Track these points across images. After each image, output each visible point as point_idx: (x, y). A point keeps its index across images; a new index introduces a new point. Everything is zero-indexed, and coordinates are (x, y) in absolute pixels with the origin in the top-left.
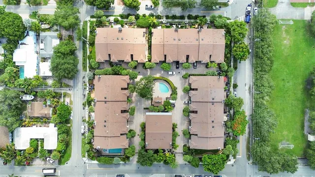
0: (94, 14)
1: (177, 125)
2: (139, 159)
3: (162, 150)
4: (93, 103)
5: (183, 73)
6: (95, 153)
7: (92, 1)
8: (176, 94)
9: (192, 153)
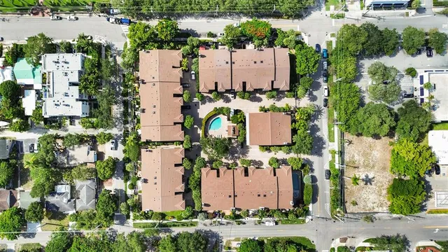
0: (124, 213)
1: (261, 107)
2: (304, 153)
3: (292, 124)
4: (237, 213)
5: (196, 100)
6: (299, 207)
7: (108, 217)
8: (223, 108)
9: (295, 86)
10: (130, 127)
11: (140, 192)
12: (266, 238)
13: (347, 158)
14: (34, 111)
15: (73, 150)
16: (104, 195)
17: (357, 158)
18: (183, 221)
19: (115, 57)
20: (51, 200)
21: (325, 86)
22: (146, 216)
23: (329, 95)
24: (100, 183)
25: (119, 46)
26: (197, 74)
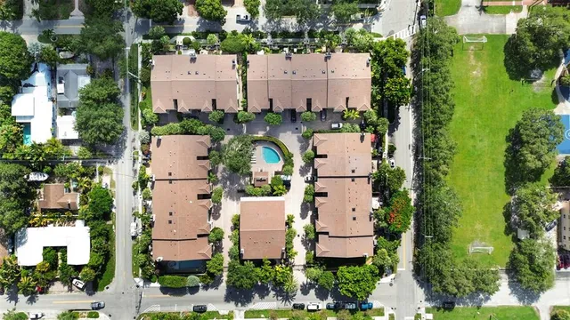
0: (149, 32)
1: (293, 217)
2: (229, 276)
3: (269, 260)
4: (149, 184)
5: (304, 129)
6: (156, 269)
7: (144, 10)
8: (292, 165)
9: (322, 265)
10: (269, 40)
11: (180, 53)
12: (114, 223)
16: (176, 5)
19: (361, 21)
21: (323, 305)
23: (309, 311)
25: (377, 27)
26: (338, 130)
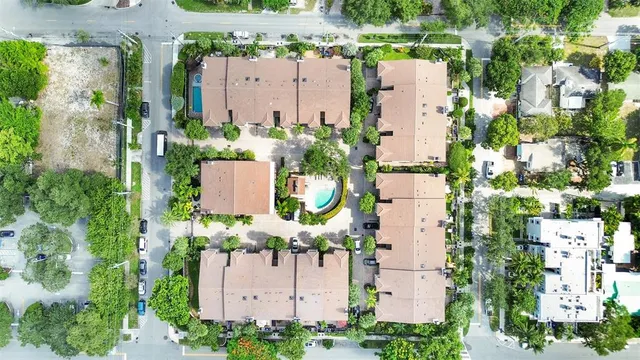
0: (475, 58)
1: (249, 224)
2: (181, 146)
3: (199, 195)
4: (294, 54)
6: (194, 60)
7: (502, 53)
8: (312, 224)
9: (191, 256)
10: (463, 198)
11: (449, 93)
12: (249, 11)
13: (113, 136)
14: (616, 229)
15: (555, 165)
16: (508, 90)
17: (96, 136)
18: (380, 44)
19: (484, 312)
20: (592, 86)
21: (144, 255)
22: (439, 54)
23: (138, 239)
24: (513, 110)
